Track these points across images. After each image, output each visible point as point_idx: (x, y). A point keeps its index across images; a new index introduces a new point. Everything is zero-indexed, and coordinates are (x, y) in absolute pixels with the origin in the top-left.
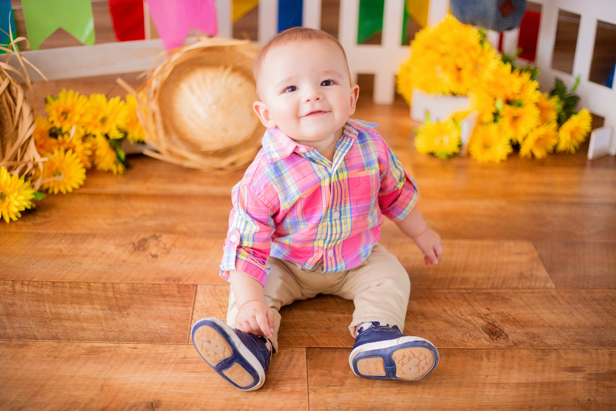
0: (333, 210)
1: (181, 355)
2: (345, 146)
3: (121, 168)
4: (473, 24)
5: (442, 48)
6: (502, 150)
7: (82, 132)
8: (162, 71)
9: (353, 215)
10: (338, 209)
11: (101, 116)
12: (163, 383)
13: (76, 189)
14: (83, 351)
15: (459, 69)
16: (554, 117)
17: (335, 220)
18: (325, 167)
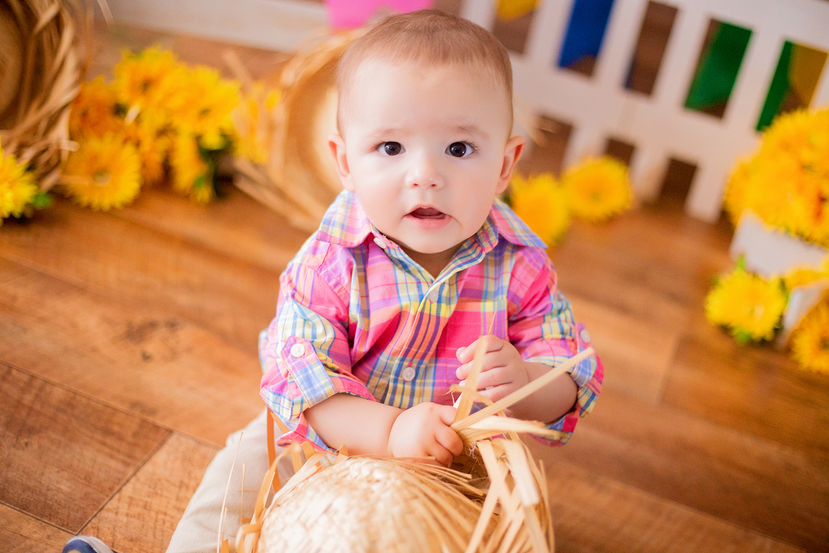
0: (406, 363)
2: (469, 259)
3: (206, 193)
7: (162, 122)
9: (438, 381)
10: (415, 365)
11: (203, 104)
13: (116, 208)
17: (405, 382)
18: (419, 283)
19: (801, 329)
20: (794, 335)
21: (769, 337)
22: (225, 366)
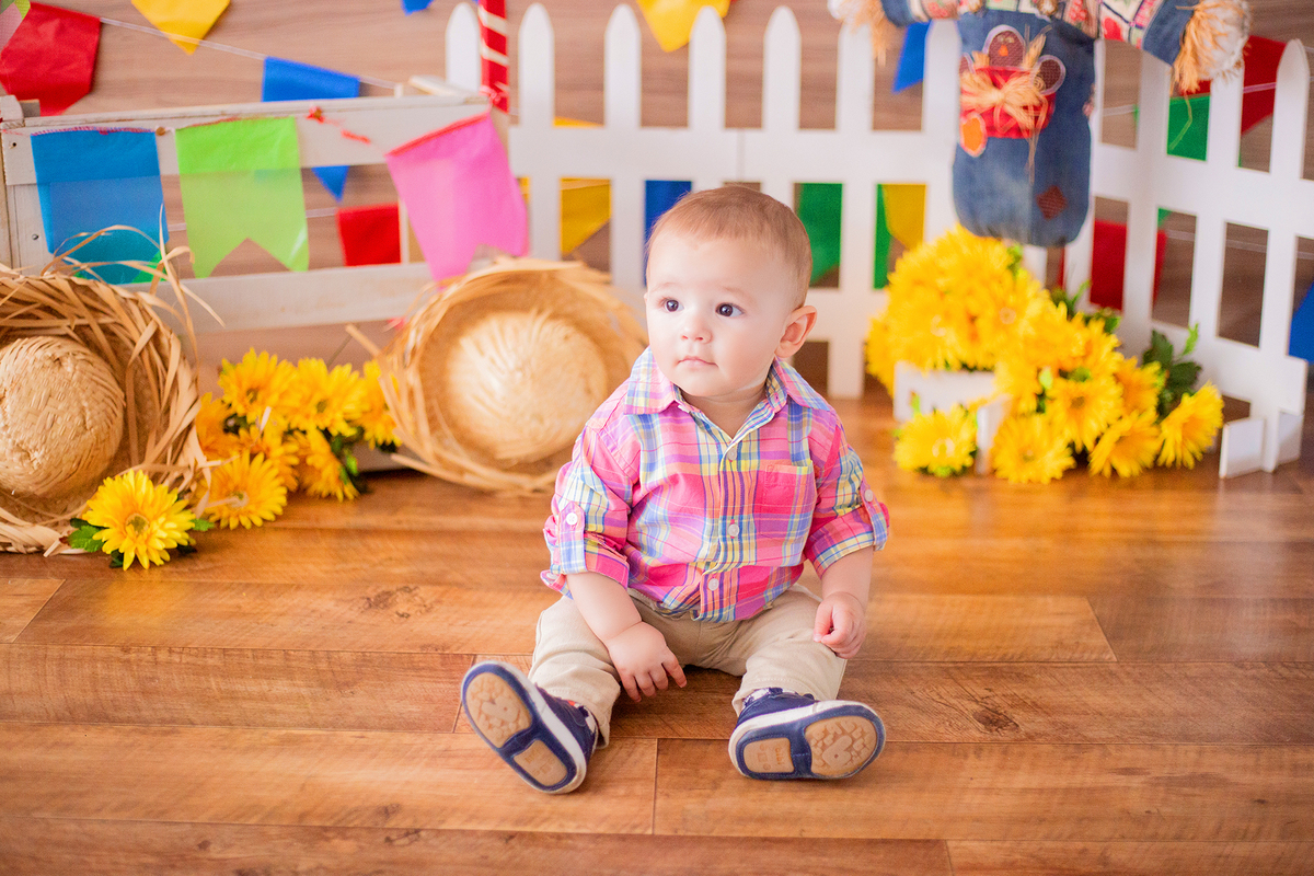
0: (728, 522)
1: (442, 747)
3: (350, 490)
4: (994, 235)
5: (941, 282)
7: (283, 425)
8: (427, 317)
9: (759, 534)
10: (737, 521)
11: (317, 398)
12: (408, 783)
13: (269, 521)
14: (272, 740)
15: (972, 319)
16: (1150, 401)
17: (732, 538)
18: (718, 444)
19: (998, 446)
20: (993, 457)
21: (968, 462)
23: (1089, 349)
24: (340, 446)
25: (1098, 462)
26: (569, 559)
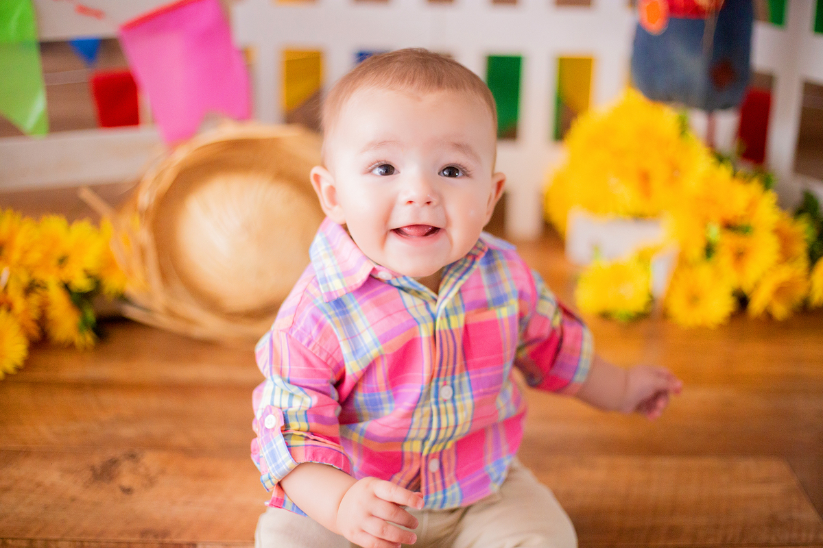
0: (441, 383)
2: (463, 269)
3: (89, 338)
6: (718, 307)
7: (24, 279)
8: (158, 178)
9: (475, 392)
10: (449, 382)
11: (58, 253)
13: (11, 375)
15: (646, 177)
16: (800, 249)
17: (445, 401)
18: (426, 303)
20: (665, 301)
22: (203, 475)
23: (752, 205)
24: (80, 299)
25: (757, 305)
26: (275, 460)
